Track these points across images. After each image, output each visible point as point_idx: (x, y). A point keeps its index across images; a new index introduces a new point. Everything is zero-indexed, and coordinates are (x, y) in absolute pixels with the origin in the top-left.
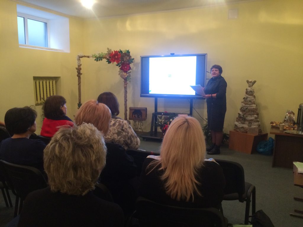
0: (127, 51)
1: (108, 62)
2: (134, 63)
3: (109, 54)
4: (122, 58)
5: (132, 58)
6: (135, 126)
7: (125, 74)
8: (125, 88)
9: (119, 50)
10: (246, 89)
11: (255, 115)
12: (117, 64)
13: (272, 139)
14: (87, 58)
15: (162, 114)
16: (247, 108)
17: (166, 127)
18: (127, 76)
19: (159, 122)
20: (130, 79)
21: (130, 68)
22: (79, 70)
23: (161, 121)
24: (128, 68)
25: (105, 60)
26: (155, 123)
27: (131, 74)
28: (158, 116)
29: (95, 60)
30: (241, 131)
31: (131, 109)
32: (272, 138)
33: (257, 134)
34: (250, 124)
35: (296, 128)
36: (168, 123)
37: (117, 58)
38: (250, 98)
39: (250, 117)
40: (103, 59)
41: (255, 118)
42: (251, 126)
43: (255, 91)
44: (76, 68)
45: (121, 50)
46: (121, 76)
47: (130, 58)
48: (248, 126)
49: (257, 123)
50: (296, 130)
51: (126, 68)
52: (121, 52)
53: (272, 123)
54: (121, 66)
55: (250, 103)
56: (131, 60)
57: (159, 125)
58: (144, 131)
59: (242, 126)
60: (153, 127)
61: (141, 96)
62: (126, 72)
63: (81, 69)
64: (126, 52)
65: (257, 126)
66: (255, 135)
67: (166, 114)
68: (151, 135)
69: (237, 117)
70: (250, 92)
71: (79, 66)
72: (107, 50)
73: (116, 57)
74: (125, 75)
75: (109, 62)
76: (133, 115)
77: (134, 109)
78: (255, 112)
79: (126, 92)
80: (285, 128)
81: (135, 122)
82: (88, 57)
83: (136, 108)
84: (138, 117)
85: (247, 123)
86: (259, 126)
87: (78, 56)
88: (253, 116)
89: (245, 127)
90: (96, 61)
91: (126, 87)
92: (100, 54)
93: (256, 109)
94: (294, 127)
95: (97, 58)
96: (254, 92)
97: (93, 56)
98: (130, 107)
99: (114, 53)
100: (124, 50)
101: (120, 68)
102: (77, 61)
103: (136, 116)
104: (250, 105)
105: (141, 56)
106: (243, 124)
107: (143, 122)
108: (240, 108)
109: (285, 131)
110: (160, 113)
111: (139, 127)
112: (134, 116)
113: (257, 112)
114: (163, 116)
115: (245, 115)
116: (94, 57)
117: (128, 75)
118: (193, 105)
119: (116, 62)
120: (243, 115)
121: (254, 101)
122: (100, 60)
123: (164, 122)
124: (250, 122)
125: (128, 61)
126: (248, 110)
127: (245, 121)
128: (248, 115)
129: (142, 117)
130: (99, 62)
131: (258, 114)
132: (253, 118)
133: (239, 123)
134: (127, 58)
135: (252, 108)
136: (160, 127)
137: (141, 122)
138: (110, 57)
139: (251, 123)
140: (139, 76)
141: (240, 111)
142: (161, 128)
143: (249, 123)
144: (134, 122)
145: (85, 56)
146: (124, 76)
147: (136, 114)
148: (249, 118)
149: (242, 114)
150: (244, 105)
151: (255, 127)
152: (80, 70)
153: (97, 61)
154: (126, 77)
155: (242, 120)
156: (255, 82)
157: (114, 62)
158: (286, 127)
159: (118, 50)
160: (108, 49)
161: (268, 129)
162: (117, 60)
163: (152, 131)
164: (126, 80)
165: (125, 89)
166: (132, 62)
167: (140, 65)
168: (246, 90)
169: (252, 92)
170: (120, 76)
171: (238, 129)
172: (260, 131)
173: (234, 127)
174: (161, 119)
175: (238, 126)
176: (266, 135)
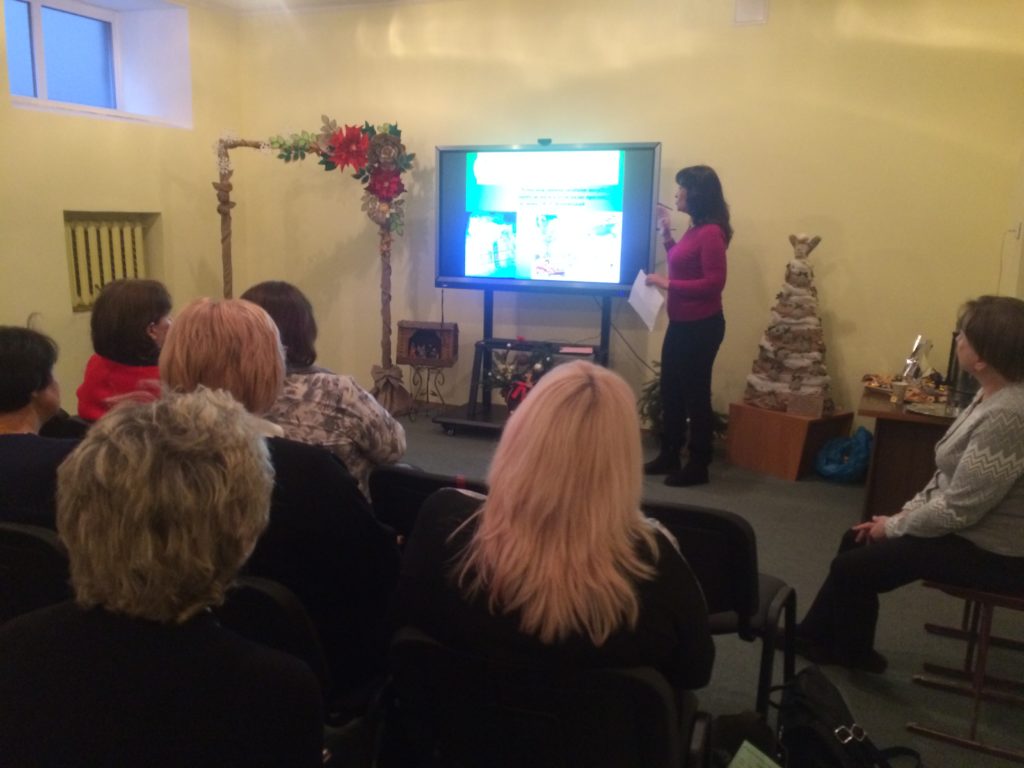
0: (390, 126)
1: (324, 166)
2: (414, 169)
3: (327, 136)
4: (375, 153)
5: (409, 151)
6: (418, 386)
7: (384, 207)
8: (385, 255)
9: (364, 123)
10: (787, 263)
11: (815, 350)
12: (354, 171)
13: (867, 433)
14: (252, 149)
15: (509, 345)
16: (787, 327)
17: (521, 391)
18: (391, 215)
19: (498, 372)
20: (402, 224)
21: (400, 189)
22: (224, 189)
23: (506, 370)
24: (395, 187)
25: (313, 159)
26: (486, 376)
27: (404, 207)
28: (493, 354)
29: (280, 157)
30: (767, 405)
31: (402, 328)
32: (868, 428)
33: (819, 416)
34: (797, 380)
35: (942, 395)
36: (526, 375)
37: (357, 152)
38: (801, 295)
39: (796, 358)
40: (307, 154)
41: (814, 363)
42: (798, 389)
43: (815, 273)
44: (216, 185)
45: (370, 125)
46: (369, 215)
47: (399, 153)
48: (790, 388)
49: (819, 380)
50: (944, 402)
51: (389, 187)
52: (370, 130)
53: (868, 379)
54: (369, 181)
55: (798, 312)
56: (404, 161)
57: (498, 384)
58: (448, 402)
59: (769, 389)
60: (477, 388)
61: (438, 284)
62: (386, 199)
63: (230, 187)
64: (387, 132)
65: (820, 390)
66: (811, 418)
67: (520, 345)
68: (472, 417)
69: (757, 358)
70: (800, 274)
71: (226, 175)
72: (322, 124)
73: (354, 148)
74: (384, 213)
75: (329, 165)
76: (409, 348)
77: (412, 329)
78: (815, 341)
79: (387, 269)
80: (908, 395)
81: (418, 371)
82: (257, 146)
83: (422, 323)
84: (428, 355)
85: (787, 377)
86: (826, 387)
87: (221, 141)
88: (806, 354)
89: (781, 394)
90: (283, 160)
91: (388, 251)
92: (296, 135)
93: (818, 333)
94: (937, 391)
95: (286, 150)
96: (812, 275)
97: (272, 143)
98: (400, 319)
99: (344, 132)
100: (379, 123)
101: (366, 185)
102: (216, 159)
103: (422, 353)
104: (798, 318)
105: (436, 148)
106: (775, 380)
107: (446, 371)
108: (766, 329)
109: (909, 407)
110: (502, 344)
111: (431, 387)
112: (413, 351)
113: (820, 342)
114: (512, 354)
115: (781, 353)
116: (277, 145)
117: (393, 211)
118: (613, 316)
119: (351, 165)
120: (775, 353)
121: (814, 305)
122: (296, 158)
123: (515, 373)
124: (798, 374)
125: (394, 162)
126: (789, 335)
127: (780, 372)
128: (793, 351)
129: (440, 357)
130: (293, 165)
131: (822, 350)
132: (806, 362)
133: (762, 379)
134: (390, 152)
135: (805, 328)
136: (499, 390)
137: (439, 372)
138: (332, 149)
139: (801, 379)
140: (432, 215)
141: (766, 339)
142: (504, 394)
143: (794, 378)
144: (413, 371)
145: (244, 144)
146: (380, 215)
147: (421, 346)
148: (795, 361)
149: (772, 349)
150: (779, 318)
151: (810, 390)
152: (227, 192)
153: (287, 159)
154: (387, 220)
155: (772, 368)
156: (816, 241)
157: (346, 167)
158: (911, 393)
159: (360, 123)
160: (325, 119)
161: (855, 400)
162: (356, 158)
163: (476, 403)
164: (386, 227)
165: (383, 260)
166: (408, 166)
167: (434, 179)
168: (786, 269)
169: (806, 274)
170: (366, 212)
171: (759, 397)
172: (829, 405)
173: (746, 392)
174: (504, 363)
175: (758, 388)
176: (848, 418)
